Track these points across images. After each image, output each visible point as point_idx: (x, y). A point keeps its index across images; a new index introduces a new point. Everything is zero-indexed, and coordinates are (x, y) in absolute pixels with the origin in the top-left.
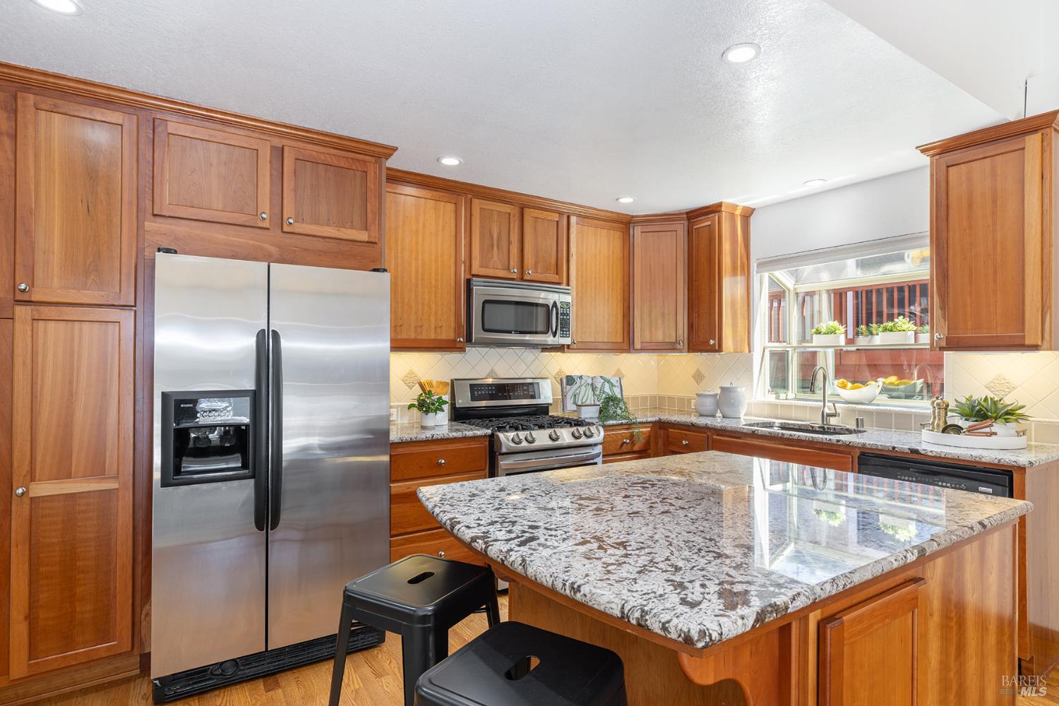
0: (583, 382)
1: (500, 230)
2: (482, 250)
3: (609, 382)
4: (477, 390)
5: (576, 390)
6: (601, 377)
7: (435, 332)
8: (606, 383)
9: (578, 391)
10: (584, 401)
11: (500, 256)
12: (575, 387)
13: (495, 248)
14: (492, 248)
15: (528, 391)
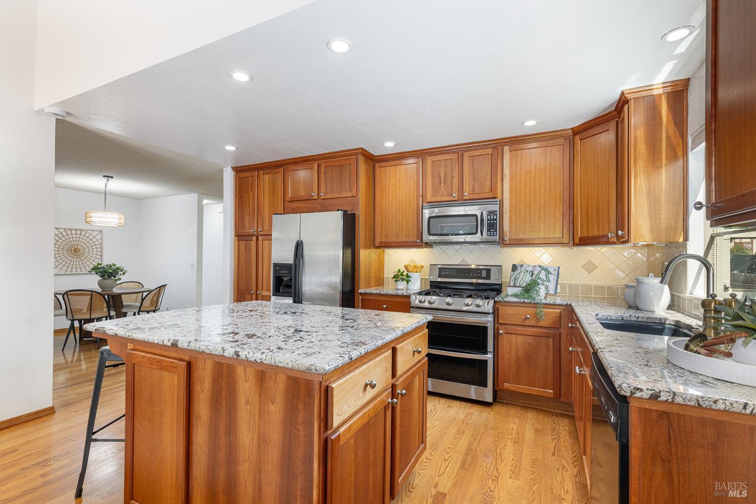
0: (523, 269)
1: (446, 172)
2: (433, 186)
3: (546, 270)
4: (444, 271)
5: (517, 275)
6: (540, 266)
7: (406, 237)
8: (543, 271)
9: (518, 276)
10: (521, 283)
11: (446, 188)
12: (516, 273)
13: (442, 183)
14: (440, 183)
15: (481, 274)
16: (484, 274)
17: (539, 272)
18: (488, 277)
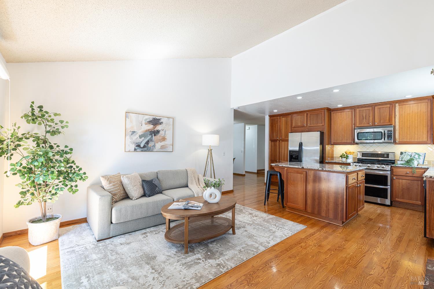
0: (406, 154)
1: (366, 114)
2: (360, 120)
3: (418, 154)
4: (364, 155)
6: (415, 153)
7: (346, 141)
10: (405, 160)
11: (366, 121)
12: (403, 155)
13: (364, 119)
14: (363, 119)
15: (384, 155)
16: (385, 156)
17: (415, 155)
18: (388, 157)
